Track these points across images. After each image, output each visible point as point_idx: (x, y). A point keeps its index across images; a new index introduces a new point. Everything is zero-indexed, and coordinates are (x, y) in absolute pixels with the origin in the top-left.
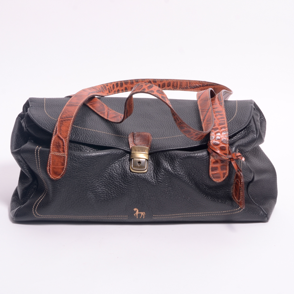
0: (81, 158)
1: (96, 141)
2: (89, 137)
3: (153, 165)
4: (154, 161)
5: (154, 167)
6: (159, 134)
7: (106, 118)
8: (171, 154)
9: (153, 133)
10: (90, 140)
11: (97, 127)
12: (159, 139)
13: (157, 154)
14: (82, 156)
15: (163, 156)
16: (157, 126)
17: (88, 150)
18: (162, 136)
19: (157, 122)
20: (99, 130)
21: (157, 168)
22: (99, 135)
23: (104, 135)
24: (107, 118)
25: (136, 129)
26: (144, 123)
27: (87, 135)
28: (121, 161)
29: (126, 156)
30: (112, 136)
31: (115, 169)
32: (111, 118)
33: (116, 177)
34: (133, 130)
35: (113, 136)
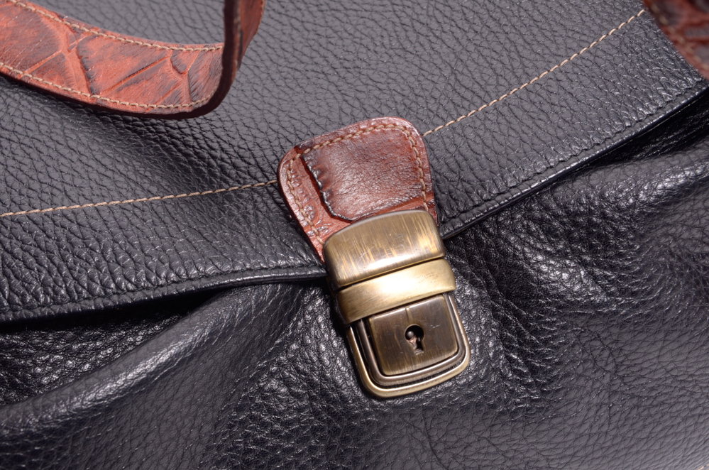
0: (35, 454)
1: (84, 279)
2: (31, 269)
3: (481, 299)
4: (485, 277)
5: (496, 316)
6: (437, 94)
7: (82, 94)
8: (579, 201)
9: (399, 98)
10: (44, 284)
11: (55, 175)
12: (453, 128)
13: (485, 230)
14: (32, 436)
15: (529, 233)
16: (394, 43)
17: (56, 352)
18: (457, 100)
19: (377, 17)
20: (73, 193)
21: (517, 314)
22: (88, 233)
23: (125, 222)
24: (91, 91)
25: (286, 106)
26: (307, 50)
27: (14, 257)
28: (283, 348)
29: (304, 306)
30: (169, 207)
31: (270, 411)
32: (118, 89)
33: (291, 458)
34: (273, 119)
35: (176, 204)
